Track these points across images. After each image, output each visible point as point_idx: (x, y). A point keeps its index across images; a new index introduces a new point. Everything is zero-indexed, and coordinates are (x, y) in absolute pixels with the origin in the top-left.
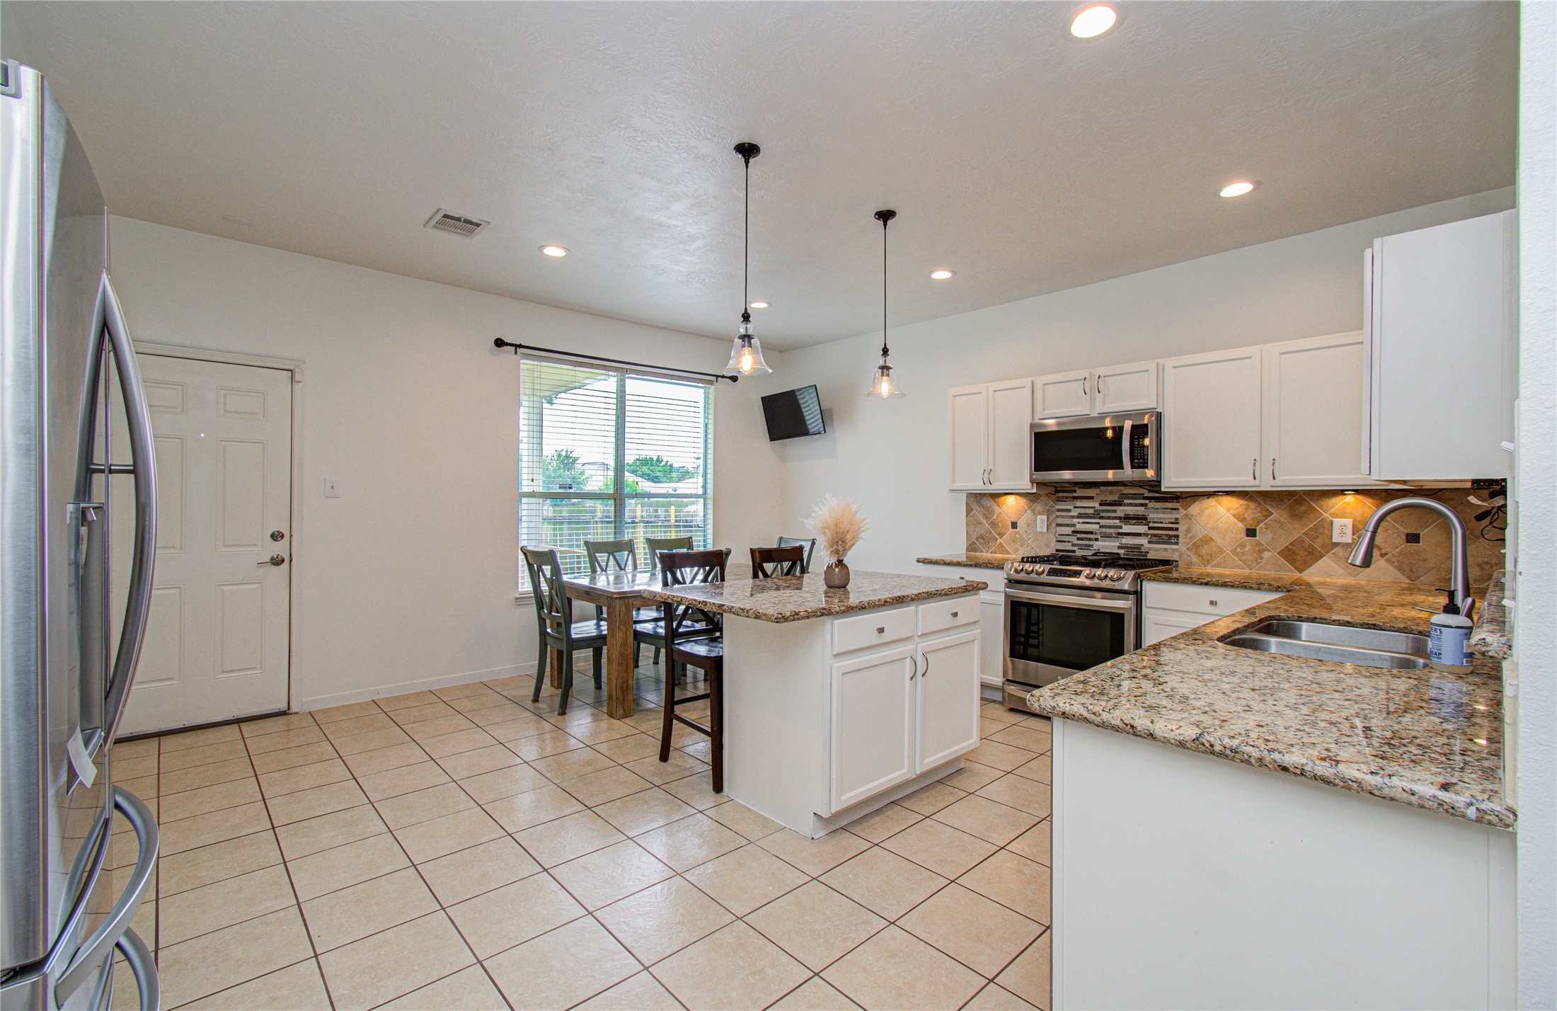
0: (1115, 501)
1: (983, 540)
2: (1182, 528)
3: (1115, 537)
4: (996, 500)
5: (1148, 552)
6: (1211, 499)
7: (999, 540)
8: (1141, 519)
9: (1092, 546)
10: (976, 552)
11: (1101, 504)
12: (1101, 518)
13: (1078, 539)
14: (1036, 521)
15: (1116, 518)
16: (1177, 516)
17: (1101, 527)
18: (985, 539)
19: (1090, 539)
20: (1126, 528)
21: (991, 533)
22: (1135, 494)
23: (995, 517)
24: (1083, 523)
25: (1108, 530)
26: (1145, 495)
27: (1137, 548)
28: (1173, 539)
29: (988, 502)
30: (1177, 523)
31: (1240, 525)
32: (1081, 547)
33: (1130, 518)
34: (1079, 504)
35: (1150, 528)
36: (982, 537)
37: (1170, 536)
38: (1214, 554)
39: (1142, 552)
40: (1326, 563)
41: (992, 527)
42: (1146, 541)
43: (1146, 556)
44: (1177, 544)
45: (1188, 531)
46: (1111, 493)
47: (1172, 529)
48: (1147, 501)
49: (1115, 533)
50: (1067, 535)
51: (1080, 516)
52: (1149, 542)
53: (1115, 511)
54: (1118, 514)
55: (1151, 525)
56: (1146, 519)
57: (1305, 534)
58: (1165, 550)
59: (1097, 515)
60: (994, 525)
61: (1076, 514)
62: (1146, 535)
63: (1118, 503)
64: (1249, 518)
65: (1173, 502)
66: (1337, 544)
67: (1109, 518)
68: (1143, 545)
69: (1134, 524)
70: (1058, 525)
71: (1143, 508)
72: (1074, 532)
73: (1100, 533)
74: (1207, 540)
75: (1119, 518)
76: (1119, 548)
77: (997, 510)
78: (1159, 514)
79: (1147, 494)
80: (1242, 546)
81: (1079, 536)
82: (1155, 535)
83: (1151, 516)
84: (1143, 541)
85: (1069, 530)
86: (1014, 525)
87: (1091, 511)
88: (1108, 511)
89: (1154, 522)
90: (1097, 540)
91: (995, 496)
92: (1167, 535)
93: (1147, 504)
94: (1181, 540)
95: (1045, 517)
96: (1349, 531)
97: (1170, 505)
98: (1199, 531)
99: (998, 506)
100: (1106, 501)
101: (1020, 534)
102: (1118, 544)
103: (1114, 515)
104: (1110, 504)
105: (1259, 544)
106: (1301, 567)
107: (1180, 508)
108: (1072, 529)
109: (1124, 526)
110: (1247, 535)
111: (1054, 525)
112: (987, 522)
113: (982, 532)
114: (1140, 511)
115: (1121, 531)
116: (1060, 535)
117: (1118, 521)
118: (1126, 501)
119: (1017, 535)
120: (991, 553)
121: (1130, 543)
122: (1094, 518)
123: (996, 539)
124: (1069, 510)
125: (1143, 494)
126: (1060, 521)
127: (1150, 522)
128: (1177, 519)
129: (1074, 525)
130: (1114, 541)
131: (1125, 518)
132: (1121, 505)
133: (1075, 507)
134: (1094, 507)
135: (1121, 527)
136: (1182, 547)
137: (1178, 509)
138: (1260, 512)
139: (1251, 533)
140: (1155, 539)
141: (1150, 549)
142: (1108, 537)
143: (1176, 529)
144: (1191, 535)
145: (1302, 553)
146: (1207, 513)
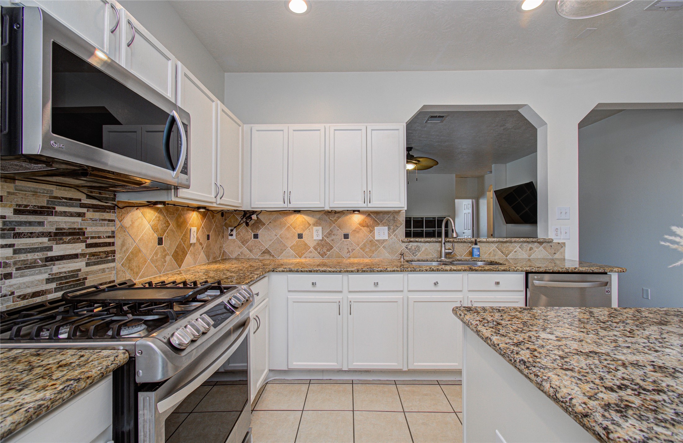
0: (42, 207)
2: (118, 241)
3: (42, 266)
5: (86, 279)
6: (138, 211)
8: (78, 234)
11: (17, 212)
12: (18, 235)
15: (42, 235)
16: (113, 229)
17: (16, 252)
20: (59, 250)
22: (71, 199)
25: (30, 257)
26: (83, 202)
27: (73, 276)
28: (108, 256)
30: (114, 237)
31: (155, 234)
33: (63, 234)
35: (89, 246)
37: (107, 253)
38: (141, 265)
39: (79, 280)
40: (188, 259)
42: (84, 263)
43: (84, 283)
44: (113, 261)
45: (123, 245)
46: (35, 193)
47: (109, 244)
48: (84, 210)
49: (41, 259)
52: (88, 265)
53: (41, 224)
54: (48, 228)
55: (89, 241)
56: (83, 234)
57: (181, 238)
58: (103, 270)
59: (10, 230)
62: (84, 255)
64: (160, 229)
65: (110, 212)
66: (191, 244)
67: (31, 235)
68: (80, 270)
69: (68, 243)
71: (79, 219)
73: (15, 263)
74: (136, 253)
75: (48, 234)
76: (48, 281)
80: (156, 254)
82: (93, 255)
83: (89, 229)
84: (79, 264)
88: (30, 224)
89: (92, 238)
90: (9, 275)
92: (105, 252)
93: (84, 214)
94: (117, 256)
96: (195, 235)
97: (107, 216)
98: (131, 244)
100: (26, 206)
102: (46, 276)
103: (39, 229)
104: (34, 212)
105: (164, 250)
106: (180, 264)
107: (115, 219)
109: (55, 247)
110: (158, 244)
114: (77, 222)
115: (50, 254)
117: (45, 240)
118: (59, 209)
121: (63, 270)
122: (4, 236)
125: (80, 200)
127: (88, 238)
128: (113, 232)
130: (40, 273)
131: (56, 234)
132: (50, 213)
135: (50, 249)
136: (118, 264)
138: (165, 223)
139: (160, 242)
140: (93, 259)
141: (87, 273)
142: (30, 268)
143: (113, 244)
144: (124, 249)
145: (181, 253)
146: (136, 224)
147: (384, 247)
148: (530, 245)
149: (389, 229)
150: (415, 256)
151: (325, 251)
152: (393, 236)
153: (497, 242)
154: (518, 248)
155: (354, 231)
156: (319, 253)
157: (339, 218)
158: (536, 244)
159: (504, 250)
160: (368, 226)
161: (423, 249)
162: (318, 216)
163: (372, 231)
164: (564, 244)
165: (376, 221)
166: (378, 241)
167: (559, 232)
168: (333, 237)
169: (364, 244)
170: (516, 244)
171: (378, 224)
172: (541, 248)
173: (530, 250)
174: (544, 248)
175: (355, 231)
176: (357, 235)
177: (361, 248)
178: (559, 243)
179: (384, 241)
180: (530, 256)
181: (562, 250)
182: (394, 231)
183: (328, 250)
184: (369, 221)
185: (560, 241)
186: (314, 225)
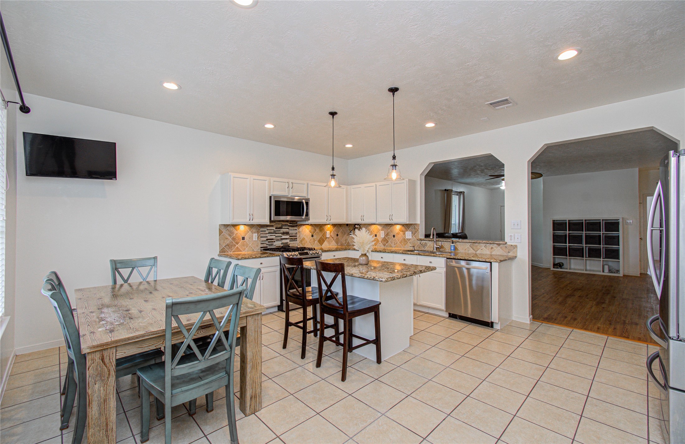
1: (228, 246)
2: (298, 235)
3: (280, 240)
4: (235, 227)
6: (304, 226)
7: (237, 246)
8: (287, 233)
9: (273, 244)
10: (225, 253)
11: (276, 228)
12: (276, 233)
13: (269, 242)
14: (253, 236)
15: (280, 233)
16: (296, 232)
17: (276, 237)
18: (229, 246)
19: (272, 242)
20: (284, 237)
21: (232, 243)
22: (286, 225)
23: (234, 235)
24: (270, 236)
25: (278, 238)
27: (286, 243)
28: (295, 239)
29: (232, 229)
31: (310, 234)
32: (270, 245)
33: (284, 233)
34: (269, 228)
35: (290, 236)
36: (228, 245)
37: (295, 238)
40: (326, 243)
41: (233, 240)
44: (297, 241)
45: (299, 236)
46: (279, 224)
47: (295, 236)
48: (289, 227)
50: (264, 241)
51: (269, 233)
52: (290, 241)
53: (280, 231)
54: (281, 232)
55: (290, 235)
56: (289, 233)
57: (322, 235)
58: (294, 243)
59: (275, 232)
60: (234, 239)
61: (268, 232)
62: (289, 239)
63: (281, 228)
64: (312, 232)
66: (327, 238)
67: (278, 233)
69: (285, 235)
70: (261, 237)
71: (288, 229)
72: (267, 239)
73: (276, 239)
74: (304, 239)
76: (282, 244)
77: (236, 232)
78: (292, 231)
79: (289, 225)
80: (311, 240)
81: (269, 241)
82: (291, 239)
83: (290, 232)
84: (288, 241)
85: (265, 239)
86: (243, 238)
87: (273, 231)
88: (278, 231)
90: (275, 242)
91: (234, 226)
94: (298, 240)
95: (256, 234)
96: (329, 234)
97: (295, 228)
98: (302, 237)
99: (236, 230)
101: (246, 243)
102: (281, 243)
103: (279, 232)
104: (278, 228)
105: (314, 239)
106: (321, 244)
107: (297, 229)
108: (266, 238)
109: (283, 236)
110: (312, 237)
111: (260, 237)
112: (230, 238)
113: (228, 242)
115: (282, 238)
116: (262, 241)
117: (281, 234)
118: (283, 227)
119: (245, 243)
120: (233, 252)
122: (274, 234)
123: (235, 245)
124: (265, 231)
126: (262, 235)
128: (296, 233)
129: (267, 237)
130: (280, 242)
131: (283, 233)
132: (282, 228)
133: (267, 230)
134: (274, 230)
135: (282, 237)
136: (298, 242)
137: (296, 229)
138: (315, 230)
139: (312, 236)
141: (290, 243)
142: (278, 240)
143: (297, 236)
144: (300, 238)
145: (322, 241)
146: (303, 230)
147: (410, 243)
148: (491, 246)
149: (412, 233)
150: (424, 248)
151: (385, 243)
152: (414, 237)
153: (469, 242)
154: (483, 247)
155: (397, 233)
156: (383, 244)
157: (391, 227)
158: (495, 245)
159: (474, 248)
160: (403, 231)
161: (429, 245)
162: (383, 226)
163: (404, 234)
164: (516, 246)
165: (406, 228)
166: (407, 239)
167: (513, 238)
168: (389, 236)
169: (401, 240)
170: (482, 244)
171: (407, 231)
172: (499, 248)
173: (491, 249)
174: (501, 248)
175: (398, 234)
176: (398, 236)
177: (400, 243)
178: (512, 245)
179: (410, 239)
180: (491, 253)
181: (515, 250)
182: (415, 234)
183: (387, 243)
184: (403, 229)
185: (513, 244)
186: (381, 230)
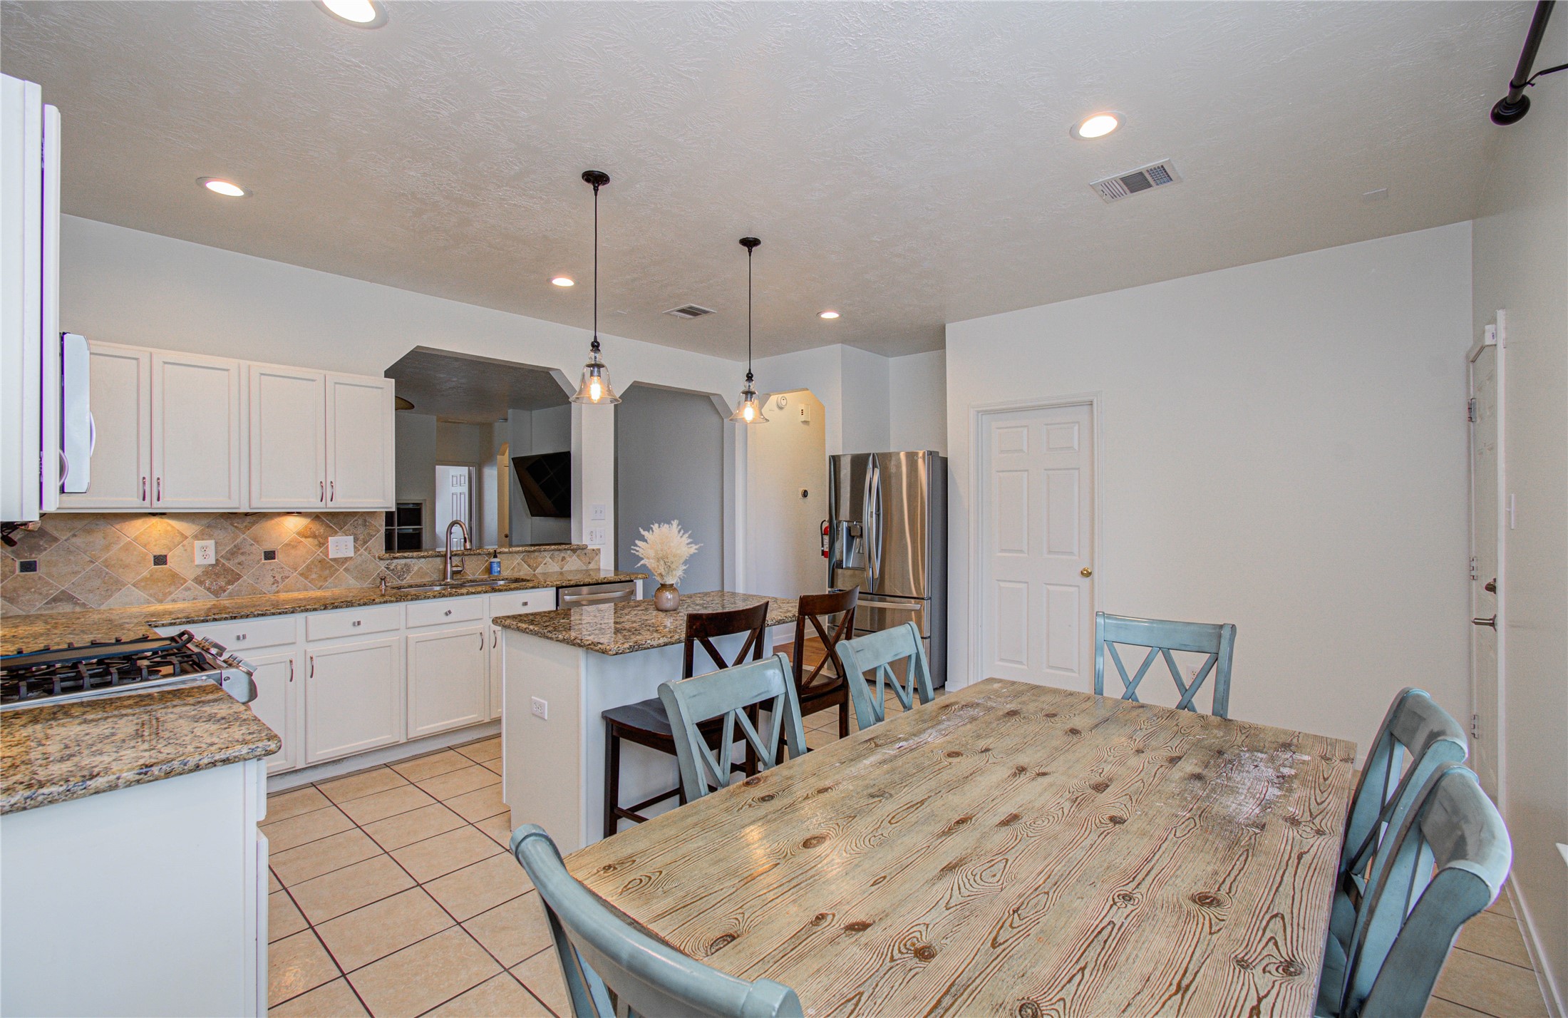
147: (347, 570)
148: (562, 555)
149: (356, 540)
150: (402, 580)
151: (223, 584)
152: (362, 550)
153: (523, 552)
154: (548, 559)
155: (287, 545)
156: (209, 589)
157: (254, 523)
158: (569, 552)
159: (531, 562)
160: (315, 537)
161: (416, 568)
162: (205, 522)
163: (322, 544)
164: (599, 550)
165: (331, 527)
166: (335, 560)
167: (594, 536)
168: (241, 558)
169: (307, 567)
170: (546, 554)
171: (335, 533)
172: (575, 557)
173: (562, 560)
174: (578, 556)
175: (290, 546)
176: (293, 552)
177: (301, 575)
178: (594, 550)
179: (346, 559)
180: (562, 569)
181: (597, 557)
182: (365, 542)
183: (230, 583)
184: (317, 528)
185: (595, 547)
186: (196, 537)
